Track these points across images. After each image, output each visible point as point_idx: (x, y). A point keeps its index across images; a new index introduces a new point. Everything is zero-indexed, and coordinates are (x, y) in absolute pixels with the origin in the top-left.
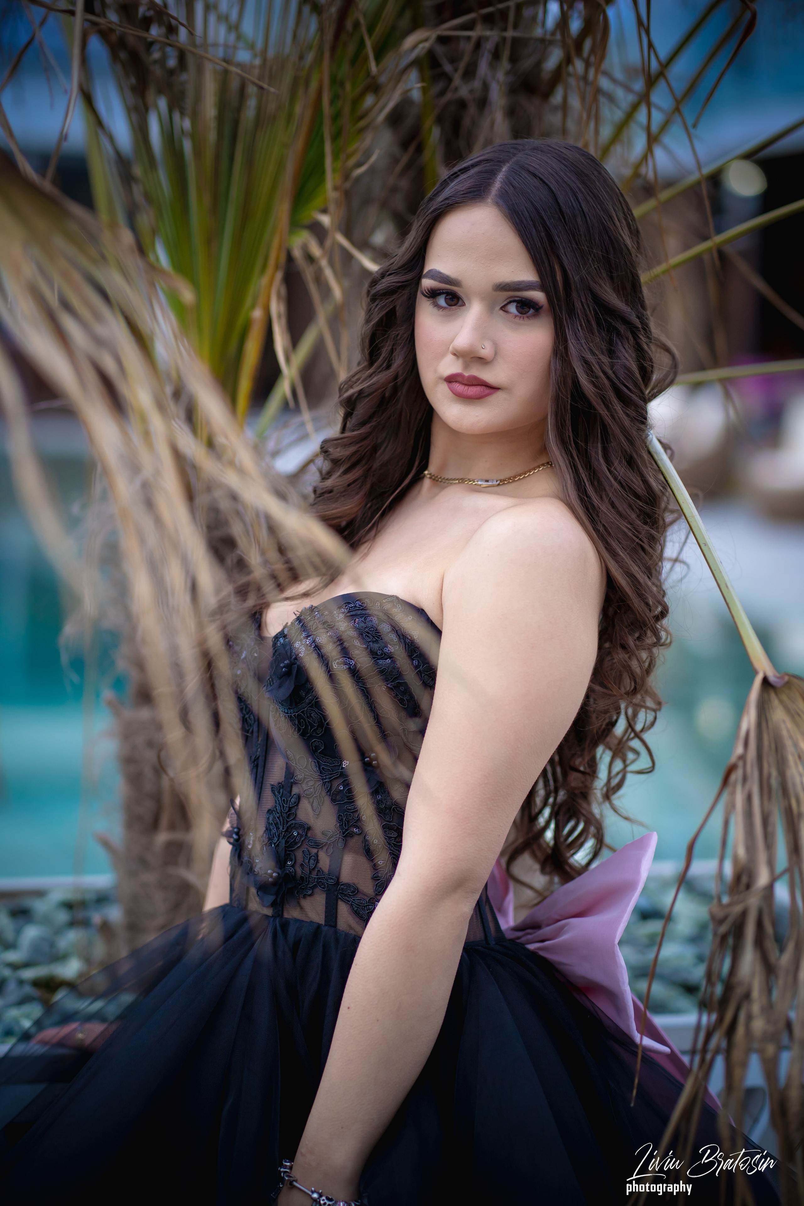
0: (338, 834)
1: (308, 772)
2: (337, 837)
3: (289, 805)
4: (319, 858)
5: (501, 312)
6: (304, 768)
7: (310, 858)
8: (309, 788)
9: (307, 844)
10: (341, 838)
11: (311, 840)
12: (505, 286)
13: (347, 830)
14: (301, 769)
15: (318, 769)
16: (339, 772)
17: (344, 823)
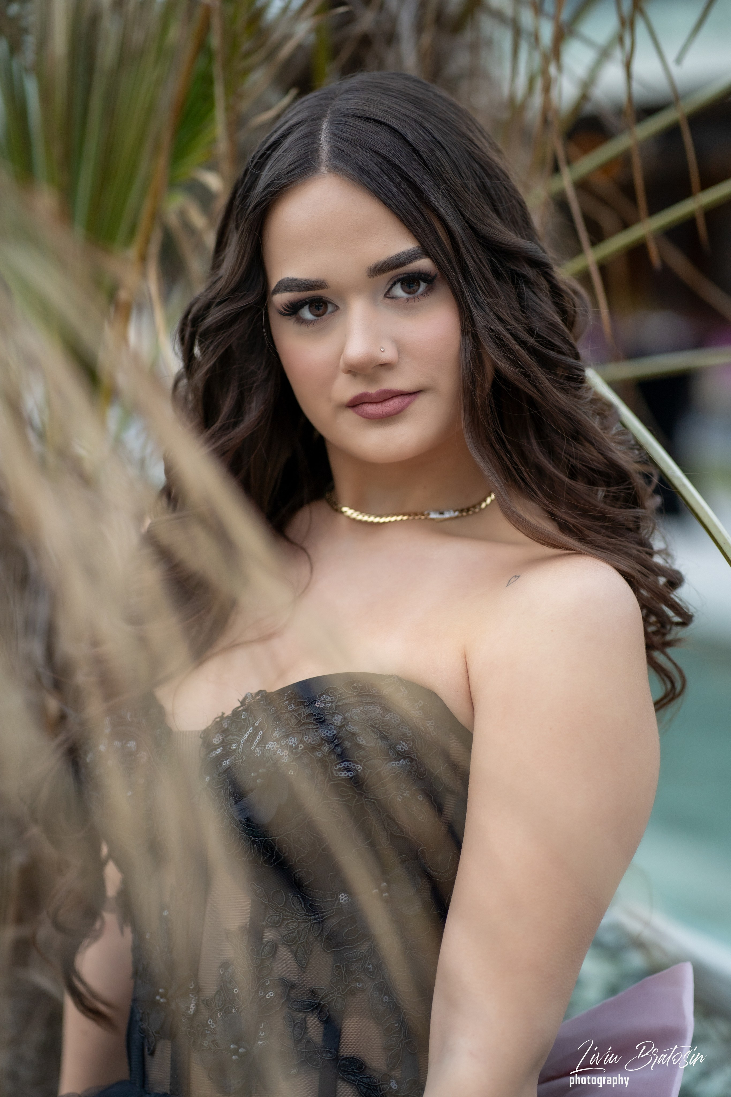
0: (335, 991)
1: (288, 912)
2: (334, 996)
3: (262, 956)
4: (308, 1026)
5: (387, 301)
6: (283, 906)
7: (294, 1026)
8: (290, 933)
9: (290, 1008)
10: (340, 997)
11: (295, 1001)
12: (382, 266)
13: (347, 986)
14: (277, 907)
15: (303, 907)
16: (334, 909)
17: (343, 976)
